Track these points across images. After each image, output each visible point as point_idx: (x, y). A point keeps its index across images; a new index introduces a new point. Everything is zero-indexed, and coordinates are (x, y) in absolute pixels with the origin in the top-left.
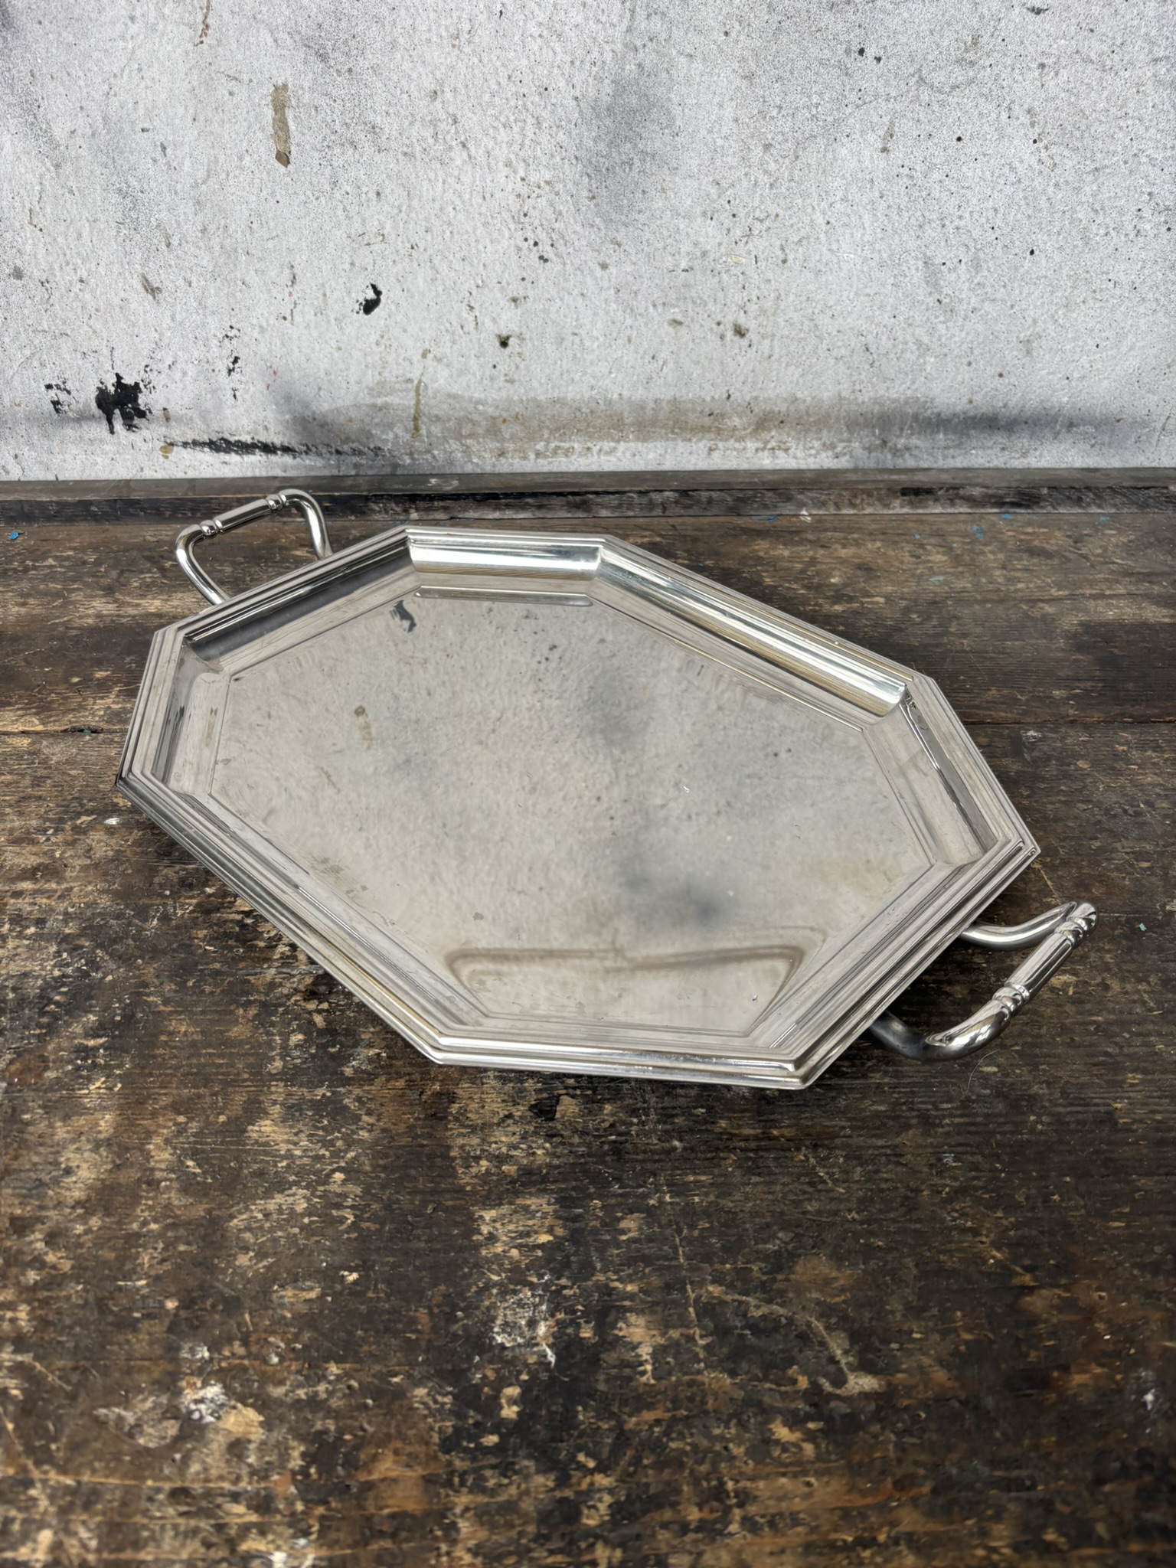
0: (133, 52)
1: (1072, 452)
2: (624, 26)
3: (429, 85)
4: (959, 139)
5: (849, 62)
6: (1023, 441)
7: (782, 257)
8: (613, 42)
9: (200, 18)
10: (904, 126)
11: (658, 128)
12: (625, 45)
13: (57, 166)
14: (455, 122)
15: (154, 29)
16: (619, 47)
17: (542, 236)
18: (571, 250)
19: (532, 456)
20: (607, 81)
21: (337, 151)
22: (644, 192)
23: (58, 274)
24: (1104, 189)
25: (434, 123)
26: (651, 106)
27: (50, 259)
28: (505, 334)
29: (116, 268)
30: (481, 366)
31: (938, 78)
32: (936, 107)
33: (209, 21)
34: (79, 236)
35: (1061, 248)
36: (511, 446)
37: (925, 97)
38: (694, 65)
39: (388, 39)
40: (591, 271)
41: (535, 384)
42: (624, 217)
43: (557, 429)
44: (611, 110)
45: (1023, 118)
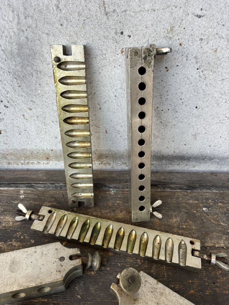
1: (211, 166)
5: (117, 37)
6: (193, 163)
7: (99, 107)
8: (13, 28)
11: (40, 62)
12: (18, 29)
16: (15, 30)
17: (3, 99)
18: (16, 104)
19: (20, 164)
20: (14, 44)
22: (40, 84)
26: (35, 54)
35: (208, 106)
36: (11, 161)
38: (50, 38)
40: (26, 111)
41: (15, 145)
42: (34, 93)
43: (27, 157)
44: (19, 55)
45: (192, 60)
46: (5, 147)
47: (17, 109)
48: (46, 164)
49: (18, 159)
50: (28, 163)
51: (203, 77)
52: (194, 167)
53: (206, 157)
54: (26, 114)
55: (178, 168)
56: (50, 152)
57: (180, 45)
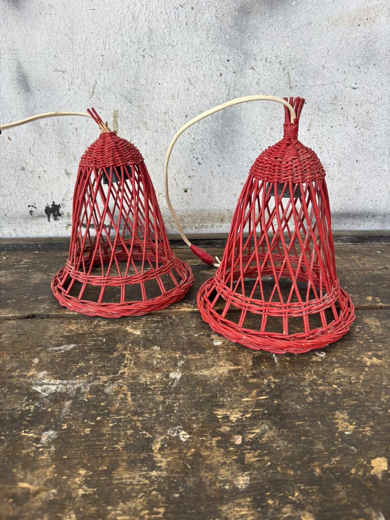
0: (69, 99)
1: (375, 225)
2: (226, 93)
3: (164, 110)
4: (332, 127)
6: (358, 221)
8: (223, 98)
9: (92, 90)
10: (314, 123)
11: (237, 123)
12: (227, 99)
13: (40, 135)
14: (172, 121)
15: (76, 93)
17: (199, 156)
18: (208, 161)
19: (194, 228)
21: (133, 130)
22: (232, 142)
23: (37, 169)
24: (378, 141)
25: (165, 121)
26: (235, 117)
27: (35, 164)
28: (186, 188)
29: (57, 167)
30: (178, 199)
31: (324, 109)
32: (324, 117)
33: (95, 91)
34: (46, 157)
35: (366, 160)
36: (187, 225)
37: (321, 114)
39: (152, 97)
40: (215, 167)
41: (196, 205)
42: (226, 150)
43: (203, 220)
44: (222, 118)
45: (351, 121)
46: (185, 208)
47: (207, 166)
48: (219, 227)
49: (194, 222)
50: (202, 227)
51: (360, 134)
52: (359, 226)
53: (369, 213)
54: (214, 171)
55: (345, 228)
56: (226, 213)
57: (342, 109)
